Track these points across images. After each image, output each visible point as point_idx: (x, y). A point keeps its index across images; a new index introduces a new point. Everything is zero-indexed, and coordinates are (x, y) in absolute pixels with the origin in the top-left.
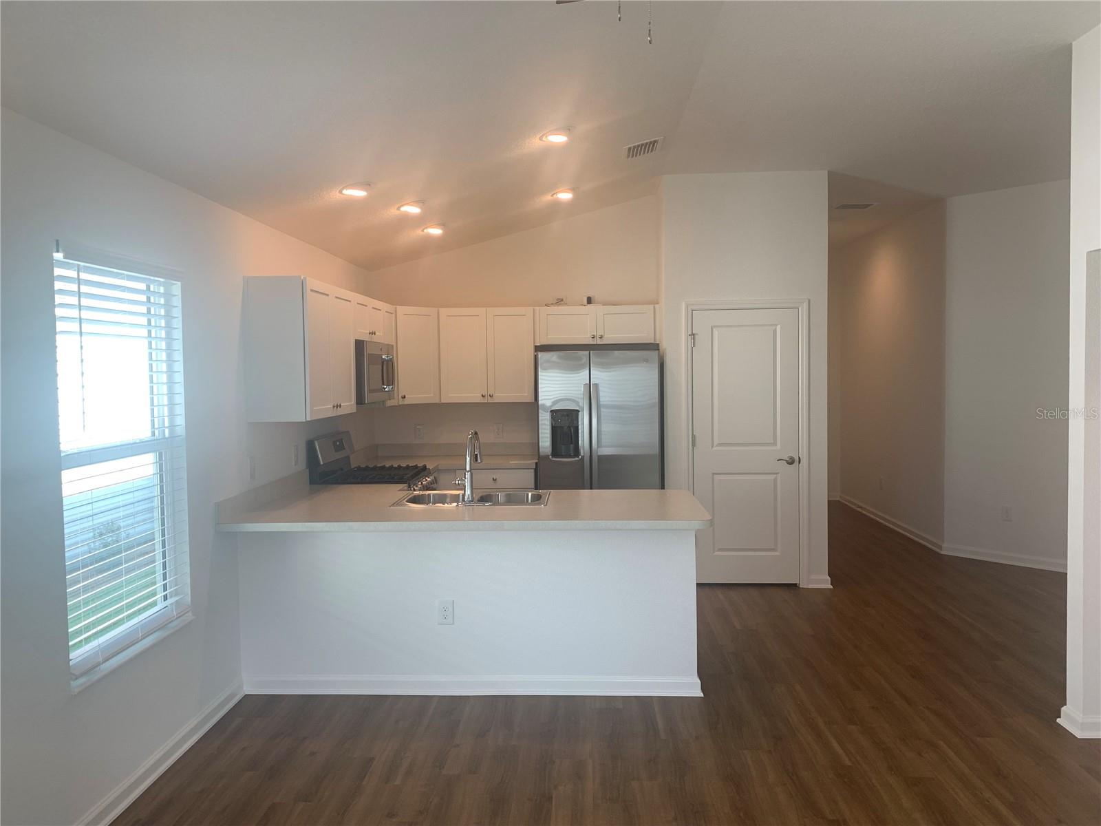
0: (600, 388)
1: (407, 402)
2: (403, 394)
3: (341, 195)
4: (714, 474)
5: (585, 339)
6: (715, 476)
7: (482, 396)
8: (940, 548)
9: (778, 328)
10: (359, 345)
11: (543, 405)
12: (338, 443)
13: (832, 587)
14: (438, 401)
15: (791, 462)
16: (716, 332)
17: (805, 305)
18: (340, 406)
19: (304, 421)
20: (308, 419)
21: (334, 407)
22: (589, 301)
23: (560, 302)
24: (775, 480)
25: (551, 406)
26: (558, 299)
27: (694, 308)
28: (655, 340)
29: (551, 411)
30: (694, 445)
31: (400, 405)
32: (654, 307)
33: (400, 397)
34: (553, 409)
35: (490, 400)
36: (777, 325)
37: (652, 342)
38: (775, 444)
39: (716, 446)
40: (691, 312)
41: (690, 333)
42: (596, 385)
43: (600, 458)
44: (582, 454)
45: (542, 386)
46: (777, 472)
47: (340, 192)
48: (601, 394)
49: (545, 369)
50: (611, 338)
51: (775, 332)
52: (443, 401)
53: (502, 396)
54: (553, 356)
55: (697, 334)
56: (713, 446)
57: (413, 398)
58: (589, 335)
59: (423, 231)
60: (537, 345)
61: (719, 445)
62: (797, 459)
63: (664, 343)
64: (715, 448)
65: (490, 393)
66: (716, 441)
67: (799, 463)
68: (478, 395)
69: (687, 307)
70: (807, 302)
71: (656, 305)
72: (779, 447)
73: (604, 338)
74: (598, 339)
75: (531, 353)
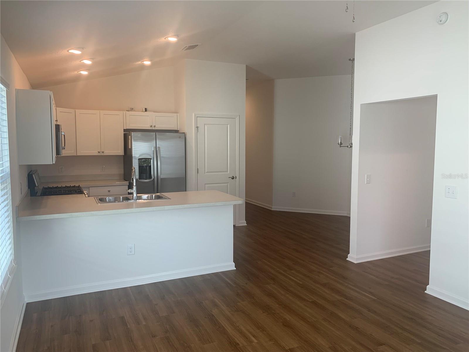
0: (161, 149)
3: (68, 53)
5: (147, 127)
6: (206, 185)
7: (99, 152)
8: (271, 208)
9: (229, 126)
10: (58, 127)
11: (135, 157)
13: (247, 225)
14: (76, 155)
15: (233, 178)
16: (206, 127)
17: (238, 117)
19: (52, 164)
20: (54, 163)
22: (146, 110)
23: (132, 109)
24: (227, 185)
25: (139, 157)
26: (131, 108)
28: (177, 129)
29: (139, 159)
30: (198, 173)
32: (177, 115)
34: (139, 158)
35: (102, 154)
36: (228, 125)
37: (176, 129)
38: (227, 171)
39: (206, 173)
40: (197, 117)
41: (196, 126)
42: (159, 147)
43: (161, 179)
44: (153, 177)
45: (134, 148)
46: (228, 182)
47: (68, 51)
48: (161, 152)
49: (135, 140)
50: (159, 127)
51: (227, 127)
52: (78, 155)
53: (108, 152)
54: (139, 134)
55: (199, 127)
56: (205, 173)
57: (64, 153)
58: (149, 125)
59: (78, 72)
60: (125, 128)
61: (207, 172)
62: (235, 177)
63: (185, 130)
64: (206, 174)
65: (102, 151)
66: (206, 171)
67: (236, 178)
68: (97, 152)
69: (195, 115)
70: (239, 116)
71: (178, 114)
72: (229, 172)
73: (156, 127)
74: (153, 127)
75: (123, 133)
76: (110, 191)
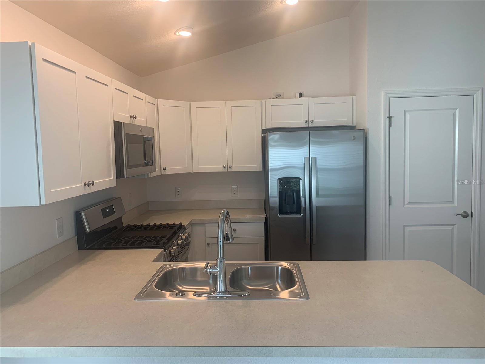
0: (318, 160)
1: (167, 172)
2: (164, 167)
4: (405, 226)
5: (299, 122)
7: (224, 167)
9: (457, 111)
10: (118, 126)
12: (108, 210)
14: (192, 172)
15: (465, 216)
16: (408, 116)
17: (480, 92)
18: (93, 184)
19: (38, 205)
20: (43, 203)
21: (85, 185)
22: (300, 95)
23: (279, 96)
24: (453, 230)
25: (279, 175)
26: (277, 95)
27: (391, 95)
28: (353, 124)
29: (279, 179)
30: (390, 204)
31: (162, 175)
32: (353, 99)
33: (162, 169)
34: (280, 177)
35: (229, 170)
36: (456, 109)
37: (351, 124)
38: (453, 202)
39: (407, 204)
40: (389, 98)
41: (388, 116)
42: (315, 158)
45: (272, 159)
49: (273, 146)
50: (320, 122)
51: (454, 114)
52: (194, 172)
53: (238, 167)
55: (393, 117)
56: (404, 205)
57: (172, 169)
58: (303, 120)
60: (264, 128)
61: (409, 203)
62: (470, 214)
63: (367, 124)
64: (406, 206)
65: (229, 164)
66: (407, 201)
67: (472, 217)
68: (221, 166)
69: (386, 95)
70: (481, 90)
71: (354, 97)
72: (456, 204)
73: (313, 122)
74: (310, 123)
75: (260, 135)
76: (235, 230)
